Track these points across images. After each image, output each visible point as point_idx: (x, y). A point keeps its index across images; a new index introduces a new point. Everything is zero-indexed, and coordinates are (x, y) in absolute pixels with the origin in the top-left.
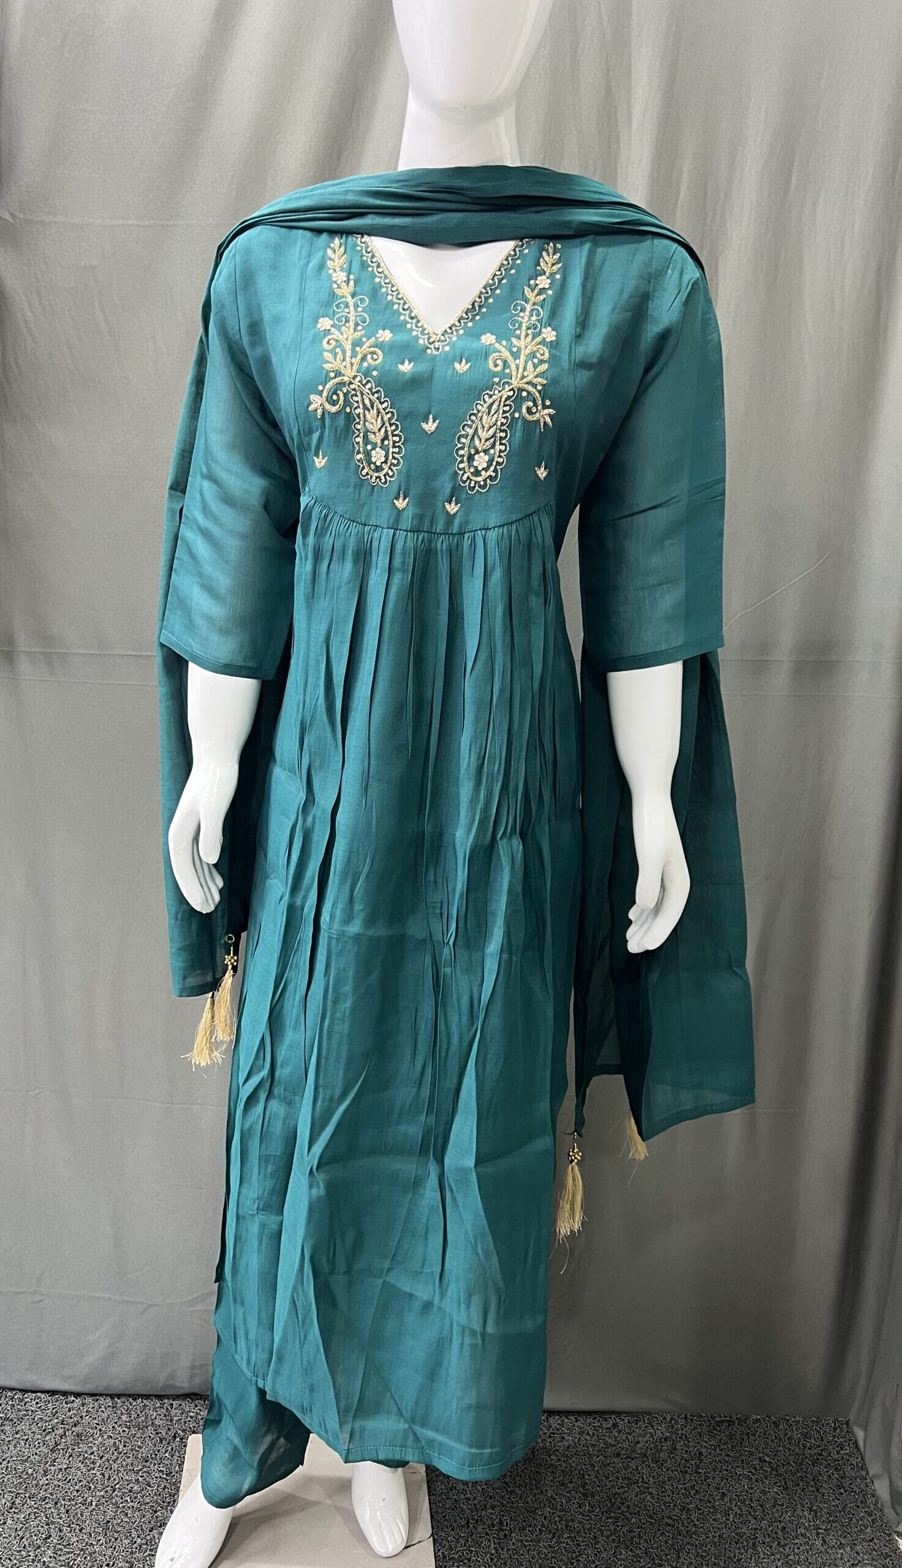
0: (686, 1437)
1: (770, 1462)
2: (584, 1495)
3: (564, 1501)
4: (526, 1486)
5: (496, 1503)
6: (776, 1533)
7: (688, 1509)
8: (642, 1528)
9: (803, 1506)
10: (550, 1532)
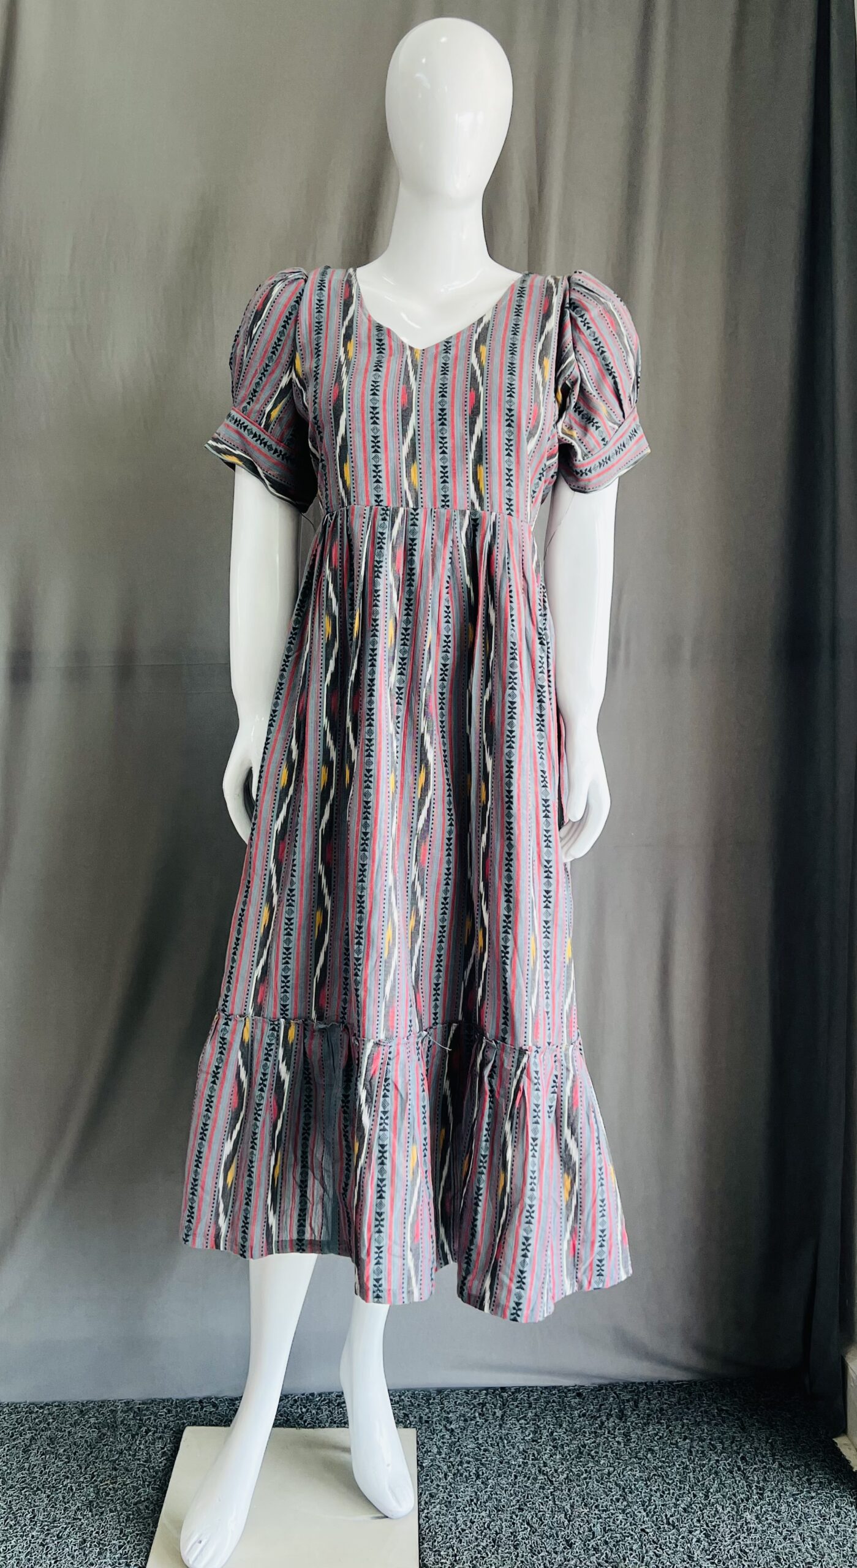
0: (647, 1397)
1: (727, 1411)
2: (554, 1447)
3: (535, 1453)
4: (498, 1445)
5: (471, 1460)
6: (736, 1462)
7: (653, 1450)
8: (610, 1466)
9: (760, 1440)
10: (525, 1477)
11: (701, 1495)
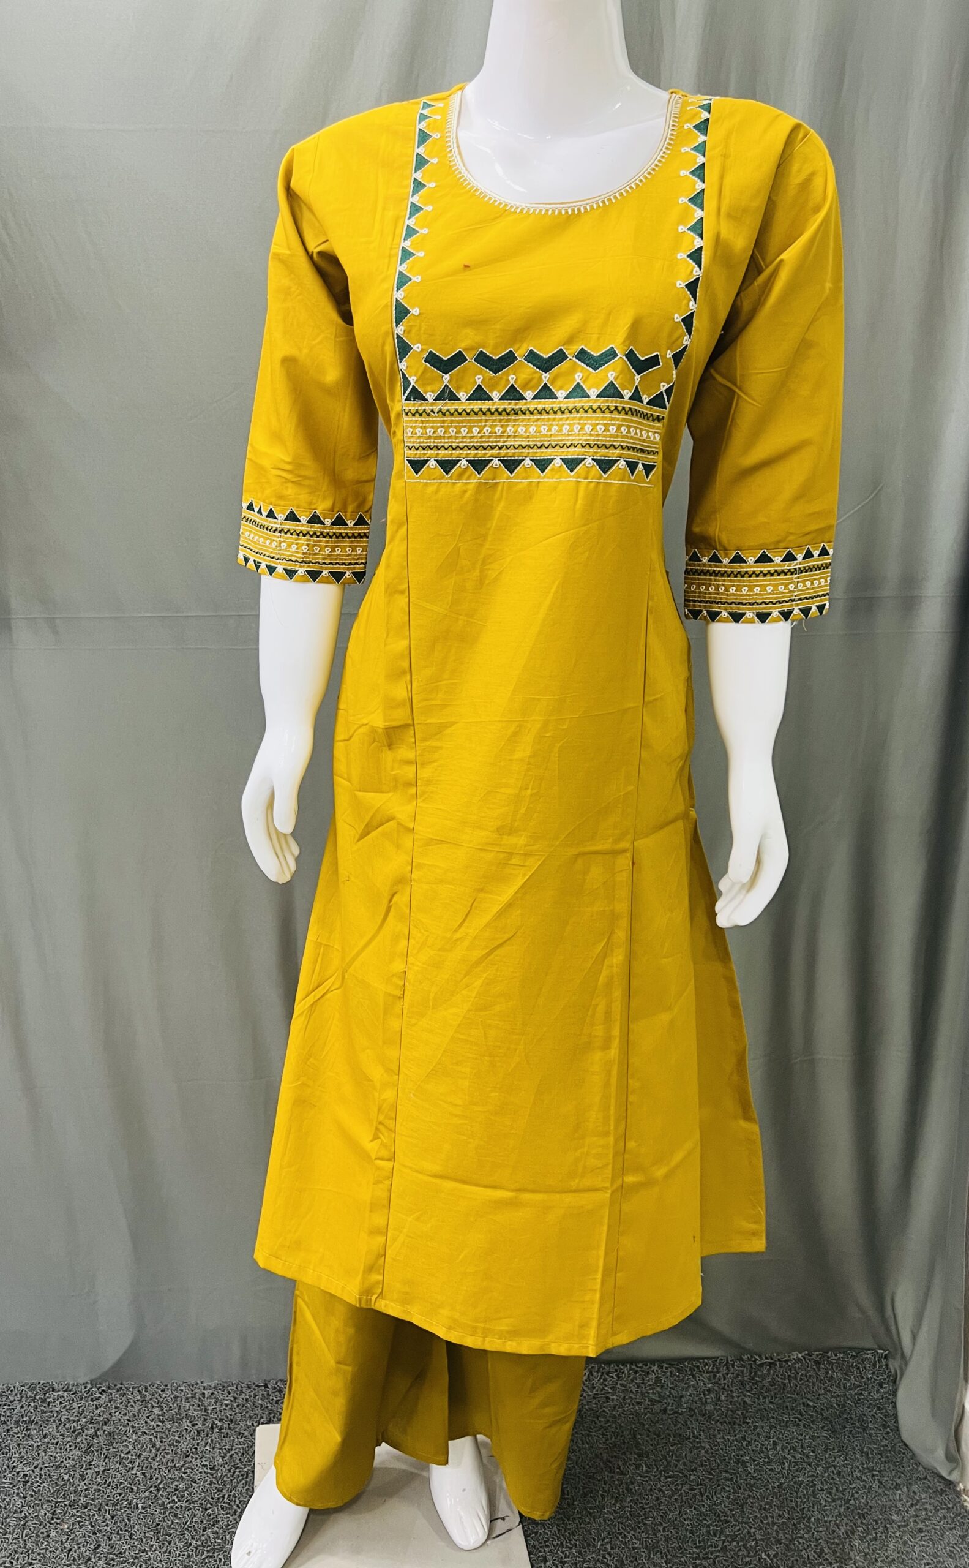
6: (832, 1478)
11: (803, 1527)
